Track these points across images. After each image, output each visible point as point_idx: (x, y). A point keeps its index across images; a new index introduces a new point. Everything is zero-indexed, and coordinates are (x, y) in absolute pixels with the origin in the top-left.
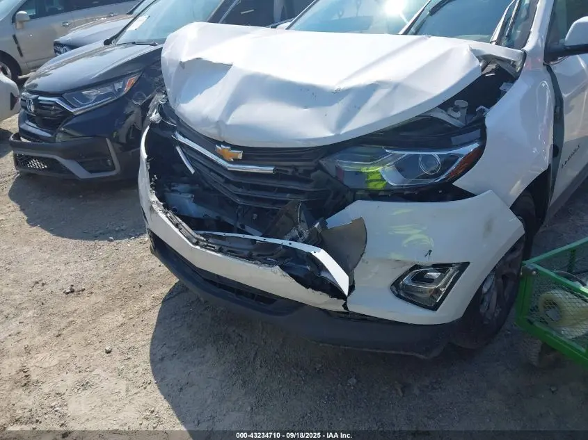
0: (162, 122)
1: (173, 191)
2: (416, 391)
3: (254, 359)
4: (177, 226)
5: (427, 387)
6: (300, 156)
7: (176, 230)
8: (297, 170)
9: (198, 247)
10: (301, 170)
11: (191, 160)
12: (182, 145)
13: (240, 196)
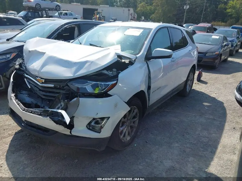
0: (19, 68)
1: (21, 93)
2: (97, 164)
3: (43, 154)
4: (18, 104)
5: (101, 162)
6: (62, 81)
7: (18, 106)
8: (60, 86)
9: (24, 112)
10: (61, 86)
11: (29, 83)
12: (27, 78)
13: (44, 95)
